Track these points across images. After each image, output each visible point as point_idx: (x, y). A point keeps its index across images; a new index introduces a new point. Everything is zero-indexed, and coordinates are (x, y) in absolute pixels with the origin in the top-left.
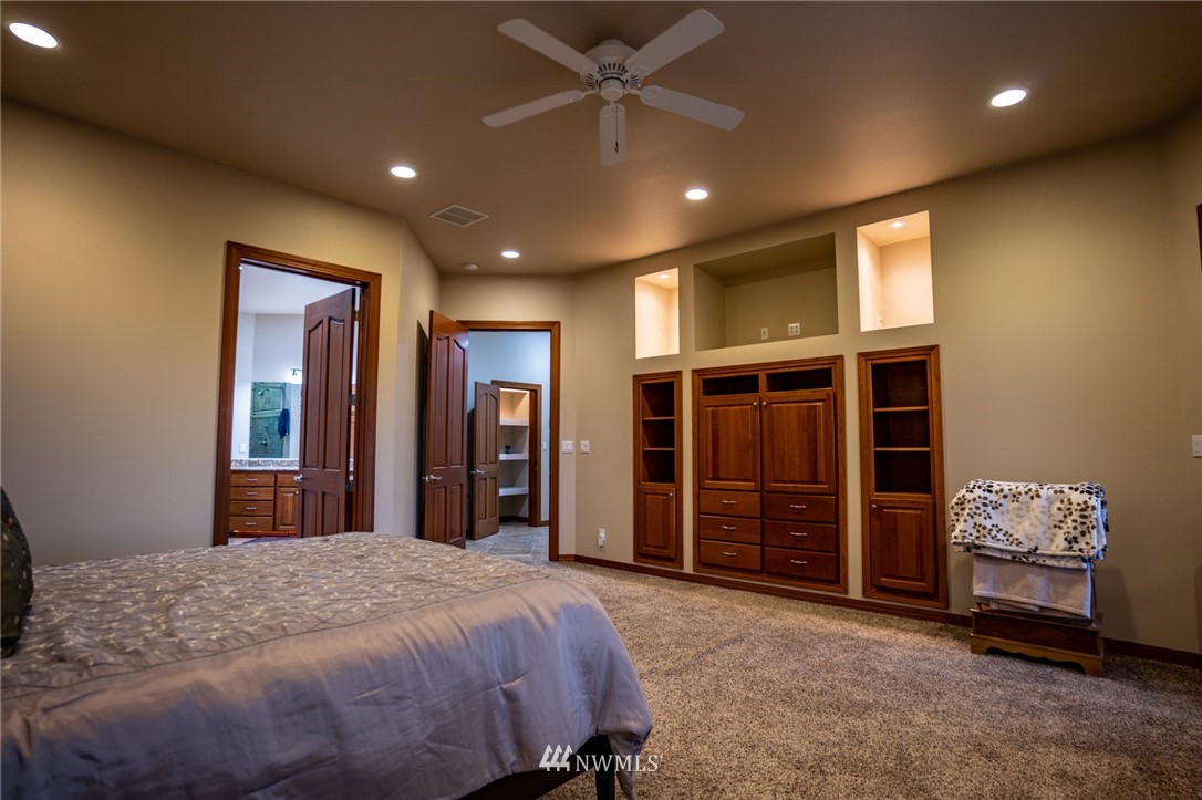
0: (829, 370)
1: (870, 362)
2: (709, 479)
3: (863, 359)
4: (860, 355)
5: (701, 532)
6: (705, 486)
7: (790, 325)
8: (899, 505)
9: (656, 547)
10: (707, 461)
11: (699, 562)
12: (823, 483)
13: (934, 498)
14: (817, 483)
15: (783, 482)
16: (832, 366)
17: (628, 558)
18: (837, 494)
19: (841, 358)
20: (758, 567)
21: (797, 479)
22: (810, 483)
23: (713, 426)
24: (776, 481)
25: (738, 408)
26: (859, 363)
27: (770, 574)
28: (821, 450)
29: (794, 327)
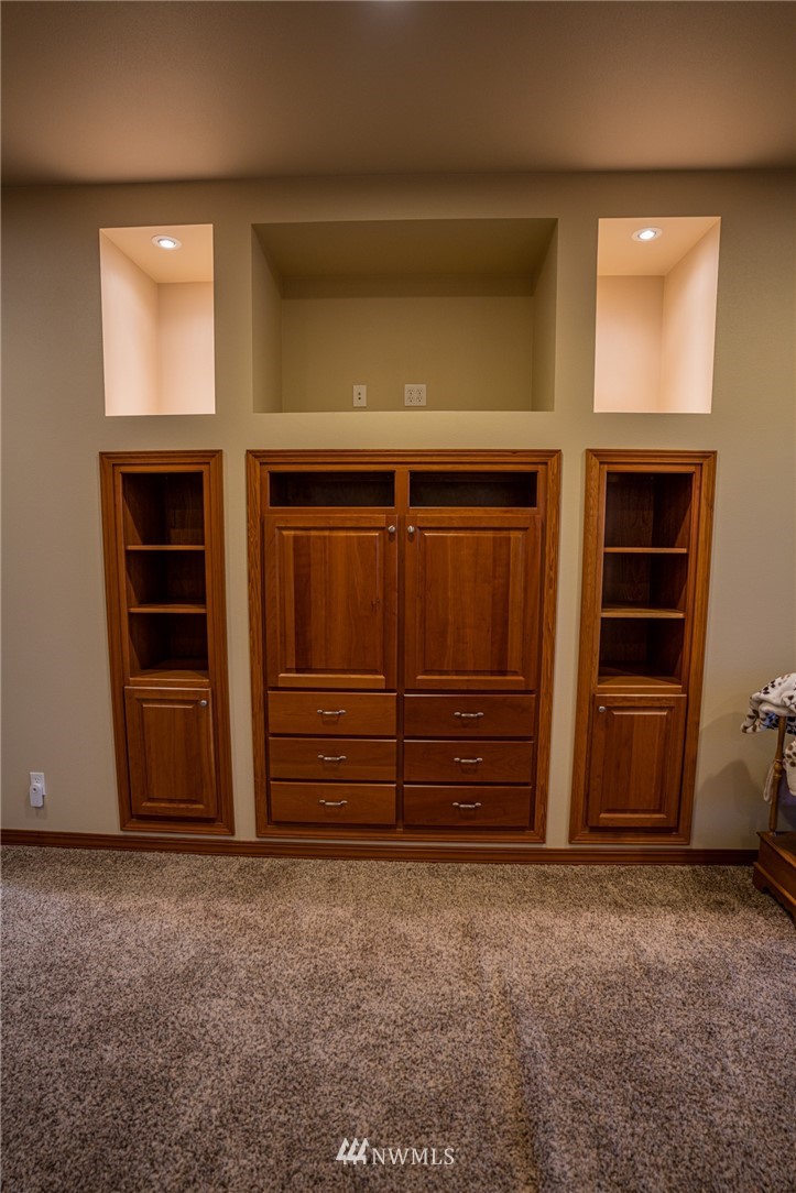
0: (533, 475)
1: (606, 467)
2: (288, 671)
3: (595, 461)
4: (593, 454)
5: (272, 766)
6: (280, 685)
7: (408, 386)
8: (637, 704)
9: (171, 801)
10: (284, 635)
11: (267, 817)
12: (515, 673)
13: (686, 690)
14: (504, 673)
15: (441, 673)
16: (540, 468)
17: (109, 823)
18: (536, 691)
19: (556, 454)
20: (391, 818)
21: (470, 667)
22: (492, 673)
23: (297, 567)
24: (426, 672)
25: (352, 534)
26: (588, 469)
27: (413, 828)
28: (515, 617)
29: (415, 391)
